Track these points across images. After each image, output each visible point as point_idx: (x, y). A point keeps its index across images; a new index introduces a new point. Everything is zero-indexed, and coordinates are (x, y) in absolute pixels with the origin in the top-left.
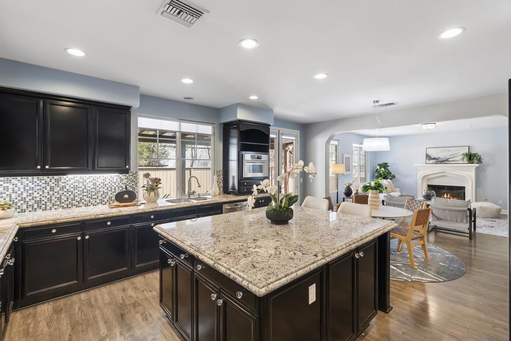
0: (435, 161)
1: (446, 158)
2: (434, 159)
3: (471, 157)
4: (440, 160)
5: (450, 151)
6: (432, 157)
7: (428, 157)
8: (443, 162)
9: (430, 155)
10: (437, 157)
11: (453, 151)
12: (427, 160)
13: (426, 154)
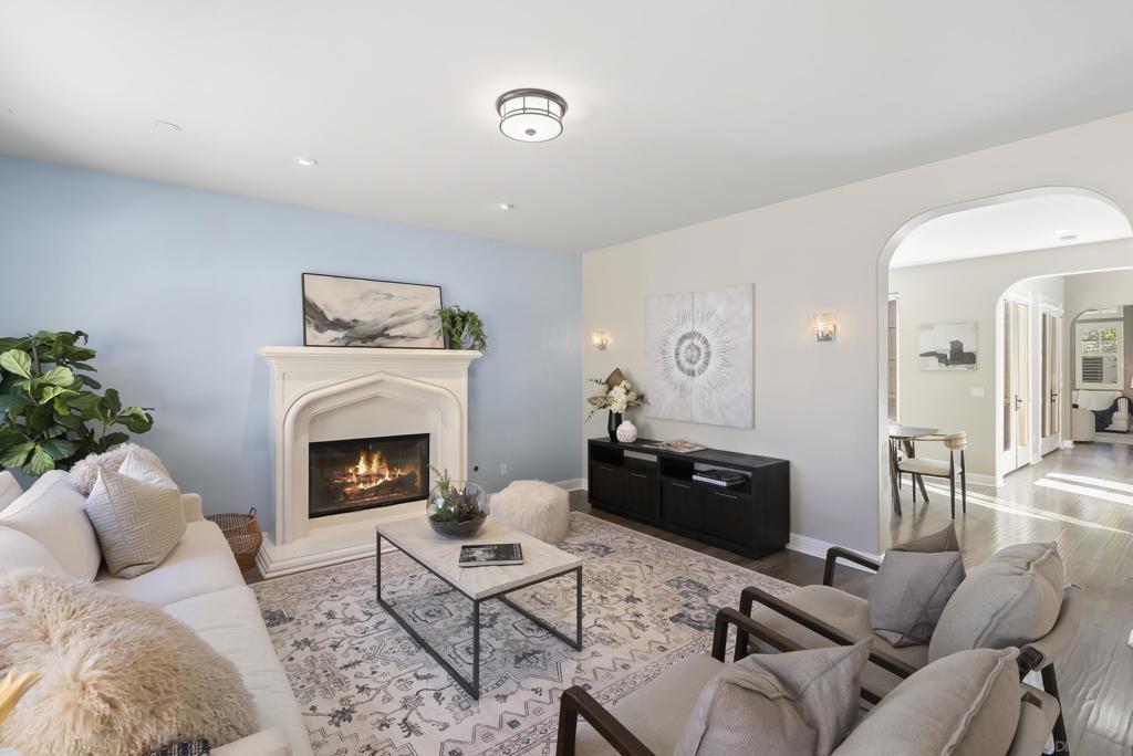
0: (341, 334)
1: (381, 326)
2: (337, 324)
3: (457, 328)
4: (360, 329)
5: (389, 296)
6: (331, 317)
7: (312, 313)
8: (372, 337)
9: (320, 306)
10: (346, 318)
11: (402, 298)
12: (311, 331)
13: (305, 300)
